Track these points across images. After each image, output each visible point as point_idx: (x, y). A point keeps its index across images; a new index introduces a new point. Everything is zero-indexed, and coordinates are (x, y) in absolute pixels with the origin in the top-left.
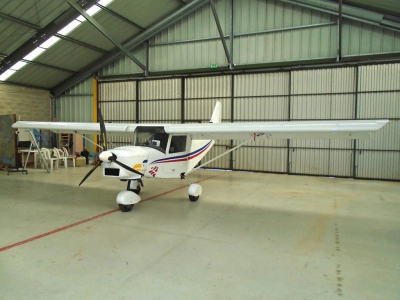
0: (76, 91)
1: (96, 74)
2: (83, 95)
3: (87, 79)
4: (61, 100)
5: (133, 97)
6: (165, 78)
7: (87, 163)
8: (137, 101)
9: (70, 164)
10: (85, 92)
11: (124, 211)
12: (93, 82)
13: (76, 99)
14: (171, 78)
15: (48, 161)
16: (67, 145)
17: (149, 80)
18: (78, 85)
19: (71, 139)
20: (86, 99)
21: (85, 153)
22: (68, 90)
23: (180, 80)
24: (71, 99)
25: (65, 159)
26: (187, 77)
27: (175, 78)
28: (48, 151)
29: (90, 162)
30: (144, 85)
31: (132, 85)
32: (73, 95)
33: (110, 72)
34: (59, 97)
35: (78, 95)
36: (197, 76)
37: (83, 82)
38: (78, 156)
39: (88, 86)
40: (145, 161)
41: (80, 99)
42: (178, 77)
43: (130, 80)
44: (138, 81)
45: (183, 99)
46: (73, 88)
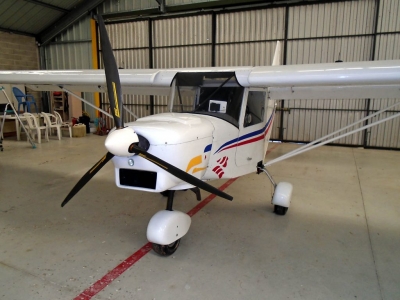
0: (68, 37)
1: (94, 11)
2: (78, 42)
3: (83, 19)
4: (51, 49)
5: (145, 43)
6: (188, 15)
7: (88, 131)
8: (151, 48)
9: (65, 134)
10: (81, 38)
11: (162, 255)
12: (90, 23)
13: (69, 47)
14: (197, 14)
15: (35, 130)
16: (62, 108)
17: (166, 18)
18: (71, 28)
19: (66, 101)
20: (83, 48)
21: (85, 119)
22: (59, 36)
23: (210, 17)
24: (63, 47)
25: (58, 127)
26: (219, 13)
27: (202, 14)
28: (34, 116)
29: (92, 130)
30: (159, 25)
31: (142, 26)
32: (66, 43)
33: (112, 9)
34: (48, 45)
35: (72, 42)
36: (234, 11)
37: (77, 23)
38: (75, 122)
39: (85, 29)
40: (208, 148)
41: (75, 47)
42: (206, 13)
43: (140, 20)
44: (150, 20)
45: (214, 44)
46: (65, 32)
